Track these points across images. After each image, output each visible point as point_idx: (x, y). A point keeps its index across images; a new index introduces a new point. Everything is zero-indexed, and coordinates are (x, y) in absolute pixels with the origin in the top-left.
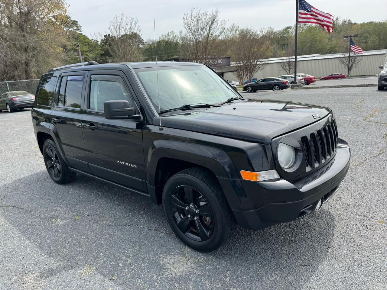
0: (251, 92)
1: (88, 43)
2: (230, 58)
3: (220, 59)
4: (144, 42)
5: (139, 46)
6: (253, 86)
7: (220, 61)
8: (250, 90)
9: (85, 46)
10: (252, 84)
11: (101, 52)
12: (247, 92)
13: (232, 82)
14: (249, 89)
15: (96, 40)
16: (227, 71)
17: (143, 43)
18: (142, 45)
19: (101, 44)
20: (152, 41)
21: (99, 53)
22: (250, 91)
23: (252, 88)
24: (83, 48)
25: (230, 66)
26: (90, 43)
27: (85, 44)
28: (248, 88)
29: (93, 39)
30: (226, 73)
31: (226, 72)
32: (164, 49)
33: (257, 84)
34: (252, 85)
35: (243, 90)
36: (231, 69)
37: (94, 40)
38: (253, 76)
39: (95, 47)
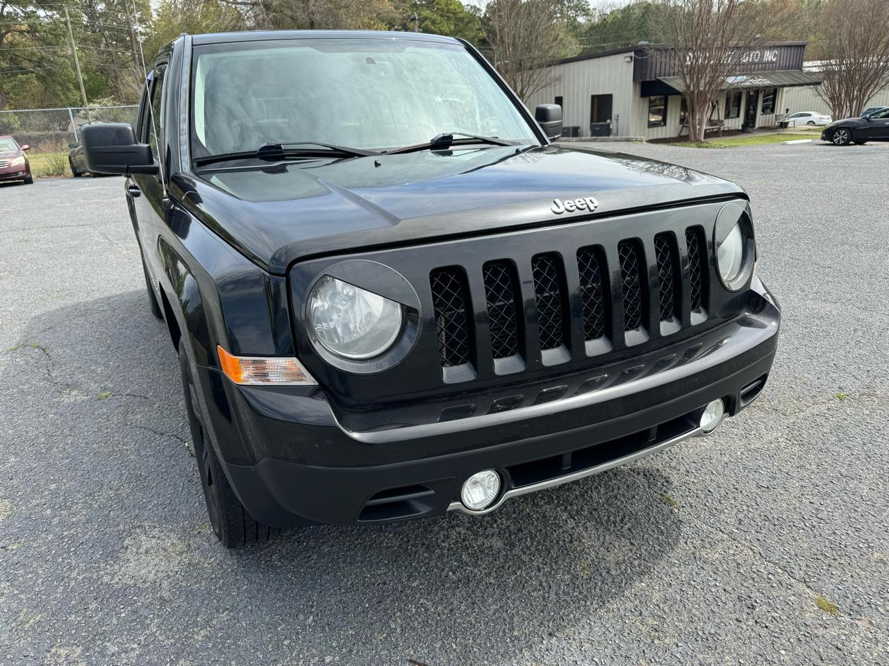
0: (846, 144)
1: (454, 14)
2: (803, 46)
3: (771, 48)
4: (589, 9)
5: (575, 20)
6: (854, 128)
7: (769, 56)
8: (843, 139)
9: (448, 20)
10: (852, 123)
11: (481, 35)
12: (834, 144)
13: (809, 115)
14: (843, 135)
15: (475, 7)
16: (786, 83)
17: (586, 12)
18: (583, 15)
19: (485, 15)
20: (610, 6)
21: (475, 37)
22: (842, 142)
23: (851, 134)
24: (442, 26)
25: (801, 69)
26: (460, 14)
27: (448, 17)
28: (839, 134)
29: (468, 5)
30: (785, 89)
31: (783, 86)
32: (638, 25)
33: (869, 121)
34: (851, 126)
35: (823, 139)
36: (803, 78)
37: (472, 7)
38: (869, 99)
39: (469, 22)
